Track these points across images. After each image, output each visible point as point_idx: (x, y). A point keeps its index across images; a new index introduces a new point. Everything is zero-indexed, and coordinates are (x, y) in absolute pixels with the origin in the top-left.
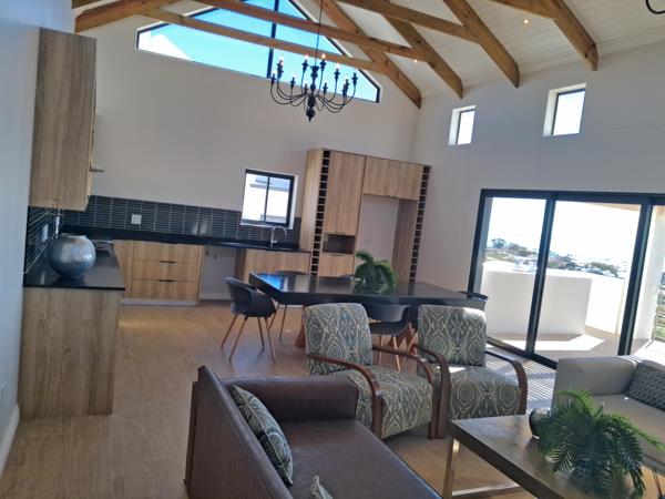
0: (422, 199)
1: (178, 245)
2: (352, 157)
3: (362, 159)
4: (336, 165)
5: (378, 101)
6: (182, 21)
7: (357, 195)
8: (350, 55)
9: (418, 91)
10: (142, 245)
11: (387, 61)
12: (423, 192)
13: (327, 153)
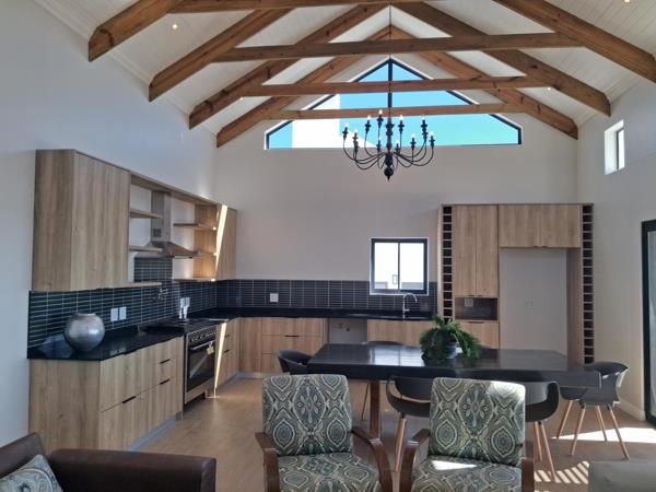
0: (587, 245)
1: (300, 319)
2: (479, 208)
3: (493, 210)
4: (460, 221)
5: (520, 142)
6: (301, 115)
7: (492, 249)
8: (476, 103)
9: (571, 120)
10: (269, 320)
11: (523, 97)
12: (587, 236)
13: (447, 209)
